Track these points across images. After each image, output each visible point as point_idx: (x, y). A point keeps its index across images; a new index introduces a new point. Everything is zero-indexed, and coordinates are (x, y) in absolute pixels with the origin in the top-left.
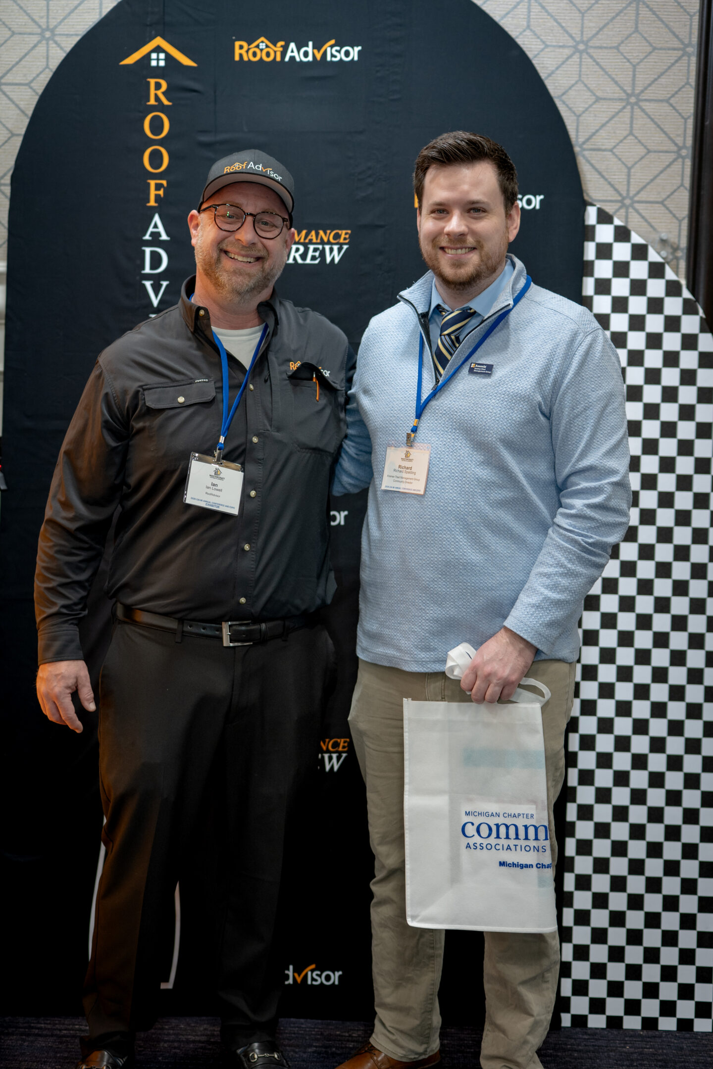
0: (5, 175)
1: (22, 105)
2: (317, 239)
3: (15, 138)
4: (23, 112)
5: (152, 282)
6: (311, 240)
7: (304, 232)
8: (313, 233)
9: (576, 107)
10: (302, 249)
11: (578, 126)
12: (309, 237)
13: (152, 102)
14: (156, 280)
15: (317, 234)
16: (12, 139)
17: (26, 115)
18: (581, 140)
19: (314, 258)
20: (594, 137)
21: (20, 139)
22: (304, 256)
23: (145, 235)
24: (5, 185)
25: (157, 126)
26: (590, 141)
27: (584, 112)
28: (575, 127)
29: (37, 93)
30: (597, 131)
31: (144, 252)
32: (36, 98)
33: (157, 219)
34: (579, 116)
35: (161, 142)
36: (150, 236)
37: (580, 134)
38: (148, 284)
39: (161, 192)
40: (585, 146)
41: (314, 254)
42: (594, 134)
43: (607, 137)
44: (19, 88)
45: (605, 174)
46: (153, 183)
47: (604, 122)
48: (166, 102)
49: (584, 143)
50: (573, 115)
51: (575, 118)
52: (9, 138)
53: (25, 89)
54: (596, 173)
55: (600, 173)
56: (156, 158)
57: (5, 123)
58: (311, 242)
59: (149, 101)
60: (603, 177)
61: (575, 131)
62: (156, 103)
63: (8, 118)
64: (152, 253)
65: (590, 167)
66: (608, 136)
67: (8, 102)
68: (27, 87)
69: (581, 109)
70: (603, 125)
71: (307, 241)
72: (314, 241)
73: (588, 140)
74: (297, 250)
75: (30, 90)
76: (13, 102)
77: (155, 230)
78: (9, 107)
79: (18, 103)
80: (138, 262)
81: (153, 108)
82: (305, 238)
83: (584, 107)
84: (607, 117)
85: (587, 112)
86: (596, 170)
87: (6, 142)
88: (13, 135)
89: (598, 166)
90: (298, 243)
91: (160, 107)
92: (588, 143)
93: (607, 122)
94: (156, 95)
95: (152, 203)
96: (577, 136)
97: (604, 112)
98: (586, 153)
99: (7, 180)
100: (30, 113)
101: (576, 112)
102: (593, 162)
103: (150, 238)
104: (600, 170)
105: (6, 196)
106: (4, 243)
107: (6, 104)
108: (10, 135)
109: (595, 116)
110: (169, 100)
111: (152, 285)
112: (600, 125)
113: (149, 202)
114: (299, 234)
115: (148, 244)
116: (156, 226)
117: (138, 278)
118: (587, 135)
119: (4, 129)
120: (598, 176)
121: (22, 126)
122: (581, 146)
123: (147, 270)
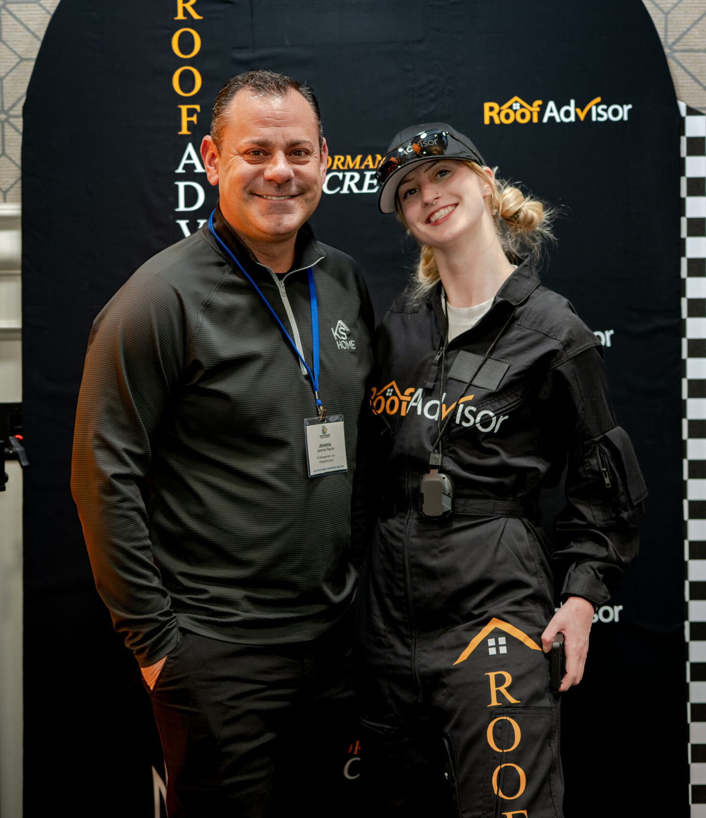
0: (14, 105)
1: (33, 26)
2: (374, 164)
3: (25, 63)
4: (33, 33)
5: (187, 221)
6: (367, 166)
7: (359, 158)
8: (370, 158)
9: (664, 4)
10: (357, 177)
11: (666, 25)
12: (366, 163)
13: (180, 16)
14: (192, 219)
15: (374, 159)
16: (22, 64)
17: (36, 36)
18: (671, 40)
19: (371, 186)
20: (685, 36)
21: (33, 63)
22: (360, 185)
23: (177, 168)
24: (14, 116)
25: (186, 43)
26: (681, 41)
27: (672, 9)
28: (663, 26)
29: (48, 12)
30: (689, 29)
31: (177, 187)
32: (48, 18)
33: (190, 149)
34: (668, 13)
35: (192, 62)
36: (184, 168)
37: (669, 33)
38: (183, 223)
39: (194, 119)
40: (675, 47)
41: (372, 182)
42: (685, 33)
43: (700, 36)
44: (27, 7)
45: (699, 78)
46: (184, 109)
47: (696, 19)
48: (196, 16)
49: (674, 43)
50: (660, 12)
51: (663, 15)
52: (18, 64)
53: (35, 7)
54: (689, 77)
55: (694, 78)
56: (187, 81)
57: (12, 47)
58: (367, 168)
59: (176, 15)
60: (697, 81)
61: (663, 30)
62: (185, 18)
63: (15, 41)
64: (186, 187)
65: (682, 71)
66: (701, 34)
67: (15, 22)
68: (36, 5)
69: (669, 5)
70: (695, 23)
71: (363, 167)
72: (371, 166)
73: (678, 40)
74: (352, 178)
75: (39, 8)
76: (21, 23)
77: (189, 162)
78: (16, 29)
79: (25, 23)
80: (171, 199)
81: (181, 24)
82: (361, 164)
83: (672, 3)
84: (699, 14)
85: (676, 9)
86: (690, 74)
87: (14, 68)
88: (22, 60)
89: (691, 69)
90: (353, 170)
91: (189, 22)
92: (678, 44)
93: (700, 19)
94: (184, 9)
95: (184, 131)
96: (666, 35)
97: (695, 7)
98: (677, 55)
99: (19, 110)
100: (42, 34)
101: (664, 9)
102: (685, 65)
103: (184, 171)
104: (694, 74)
105: (17, 130)
106: (16, 183)
107: (13, 25)
108: (18, 60)
109: (686, 13)
110: (199, 14)
111: (188, 224)
112: (691, 23)
113: (180, 130)
114: (353, 159)
115: (182, 177)
116: (189, 158)
117: (171, 217)
118: (677, 34)
119: (12, 53)
120: (692, 81)
121: (33, 49)
122: (670, 48)
123: (182, 208)
